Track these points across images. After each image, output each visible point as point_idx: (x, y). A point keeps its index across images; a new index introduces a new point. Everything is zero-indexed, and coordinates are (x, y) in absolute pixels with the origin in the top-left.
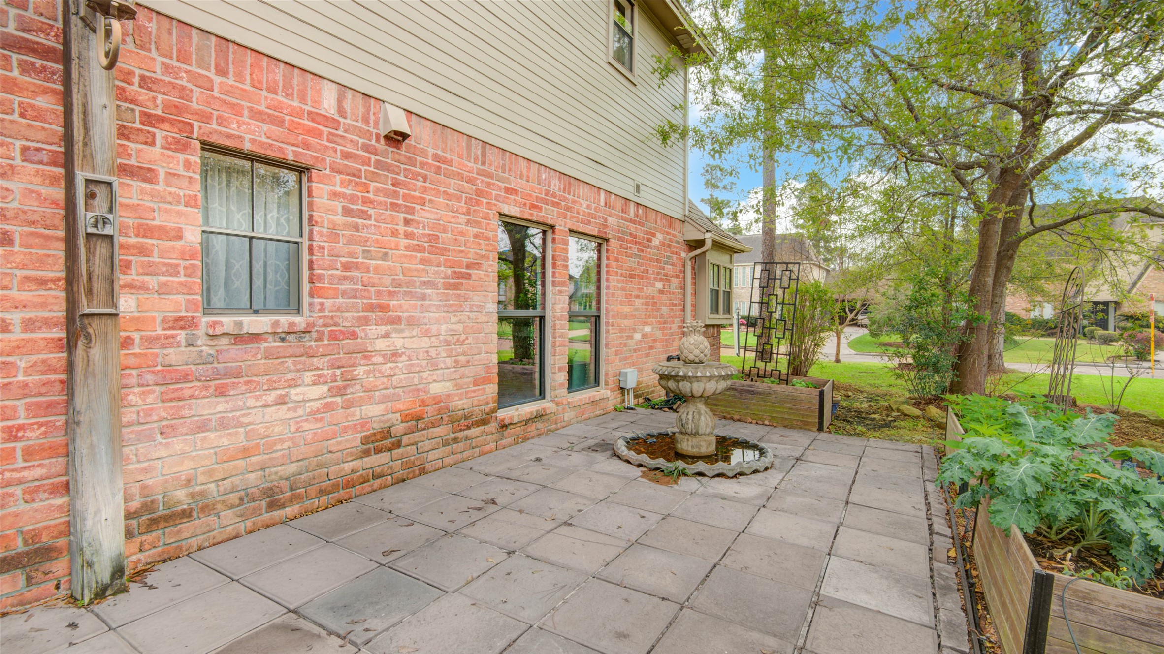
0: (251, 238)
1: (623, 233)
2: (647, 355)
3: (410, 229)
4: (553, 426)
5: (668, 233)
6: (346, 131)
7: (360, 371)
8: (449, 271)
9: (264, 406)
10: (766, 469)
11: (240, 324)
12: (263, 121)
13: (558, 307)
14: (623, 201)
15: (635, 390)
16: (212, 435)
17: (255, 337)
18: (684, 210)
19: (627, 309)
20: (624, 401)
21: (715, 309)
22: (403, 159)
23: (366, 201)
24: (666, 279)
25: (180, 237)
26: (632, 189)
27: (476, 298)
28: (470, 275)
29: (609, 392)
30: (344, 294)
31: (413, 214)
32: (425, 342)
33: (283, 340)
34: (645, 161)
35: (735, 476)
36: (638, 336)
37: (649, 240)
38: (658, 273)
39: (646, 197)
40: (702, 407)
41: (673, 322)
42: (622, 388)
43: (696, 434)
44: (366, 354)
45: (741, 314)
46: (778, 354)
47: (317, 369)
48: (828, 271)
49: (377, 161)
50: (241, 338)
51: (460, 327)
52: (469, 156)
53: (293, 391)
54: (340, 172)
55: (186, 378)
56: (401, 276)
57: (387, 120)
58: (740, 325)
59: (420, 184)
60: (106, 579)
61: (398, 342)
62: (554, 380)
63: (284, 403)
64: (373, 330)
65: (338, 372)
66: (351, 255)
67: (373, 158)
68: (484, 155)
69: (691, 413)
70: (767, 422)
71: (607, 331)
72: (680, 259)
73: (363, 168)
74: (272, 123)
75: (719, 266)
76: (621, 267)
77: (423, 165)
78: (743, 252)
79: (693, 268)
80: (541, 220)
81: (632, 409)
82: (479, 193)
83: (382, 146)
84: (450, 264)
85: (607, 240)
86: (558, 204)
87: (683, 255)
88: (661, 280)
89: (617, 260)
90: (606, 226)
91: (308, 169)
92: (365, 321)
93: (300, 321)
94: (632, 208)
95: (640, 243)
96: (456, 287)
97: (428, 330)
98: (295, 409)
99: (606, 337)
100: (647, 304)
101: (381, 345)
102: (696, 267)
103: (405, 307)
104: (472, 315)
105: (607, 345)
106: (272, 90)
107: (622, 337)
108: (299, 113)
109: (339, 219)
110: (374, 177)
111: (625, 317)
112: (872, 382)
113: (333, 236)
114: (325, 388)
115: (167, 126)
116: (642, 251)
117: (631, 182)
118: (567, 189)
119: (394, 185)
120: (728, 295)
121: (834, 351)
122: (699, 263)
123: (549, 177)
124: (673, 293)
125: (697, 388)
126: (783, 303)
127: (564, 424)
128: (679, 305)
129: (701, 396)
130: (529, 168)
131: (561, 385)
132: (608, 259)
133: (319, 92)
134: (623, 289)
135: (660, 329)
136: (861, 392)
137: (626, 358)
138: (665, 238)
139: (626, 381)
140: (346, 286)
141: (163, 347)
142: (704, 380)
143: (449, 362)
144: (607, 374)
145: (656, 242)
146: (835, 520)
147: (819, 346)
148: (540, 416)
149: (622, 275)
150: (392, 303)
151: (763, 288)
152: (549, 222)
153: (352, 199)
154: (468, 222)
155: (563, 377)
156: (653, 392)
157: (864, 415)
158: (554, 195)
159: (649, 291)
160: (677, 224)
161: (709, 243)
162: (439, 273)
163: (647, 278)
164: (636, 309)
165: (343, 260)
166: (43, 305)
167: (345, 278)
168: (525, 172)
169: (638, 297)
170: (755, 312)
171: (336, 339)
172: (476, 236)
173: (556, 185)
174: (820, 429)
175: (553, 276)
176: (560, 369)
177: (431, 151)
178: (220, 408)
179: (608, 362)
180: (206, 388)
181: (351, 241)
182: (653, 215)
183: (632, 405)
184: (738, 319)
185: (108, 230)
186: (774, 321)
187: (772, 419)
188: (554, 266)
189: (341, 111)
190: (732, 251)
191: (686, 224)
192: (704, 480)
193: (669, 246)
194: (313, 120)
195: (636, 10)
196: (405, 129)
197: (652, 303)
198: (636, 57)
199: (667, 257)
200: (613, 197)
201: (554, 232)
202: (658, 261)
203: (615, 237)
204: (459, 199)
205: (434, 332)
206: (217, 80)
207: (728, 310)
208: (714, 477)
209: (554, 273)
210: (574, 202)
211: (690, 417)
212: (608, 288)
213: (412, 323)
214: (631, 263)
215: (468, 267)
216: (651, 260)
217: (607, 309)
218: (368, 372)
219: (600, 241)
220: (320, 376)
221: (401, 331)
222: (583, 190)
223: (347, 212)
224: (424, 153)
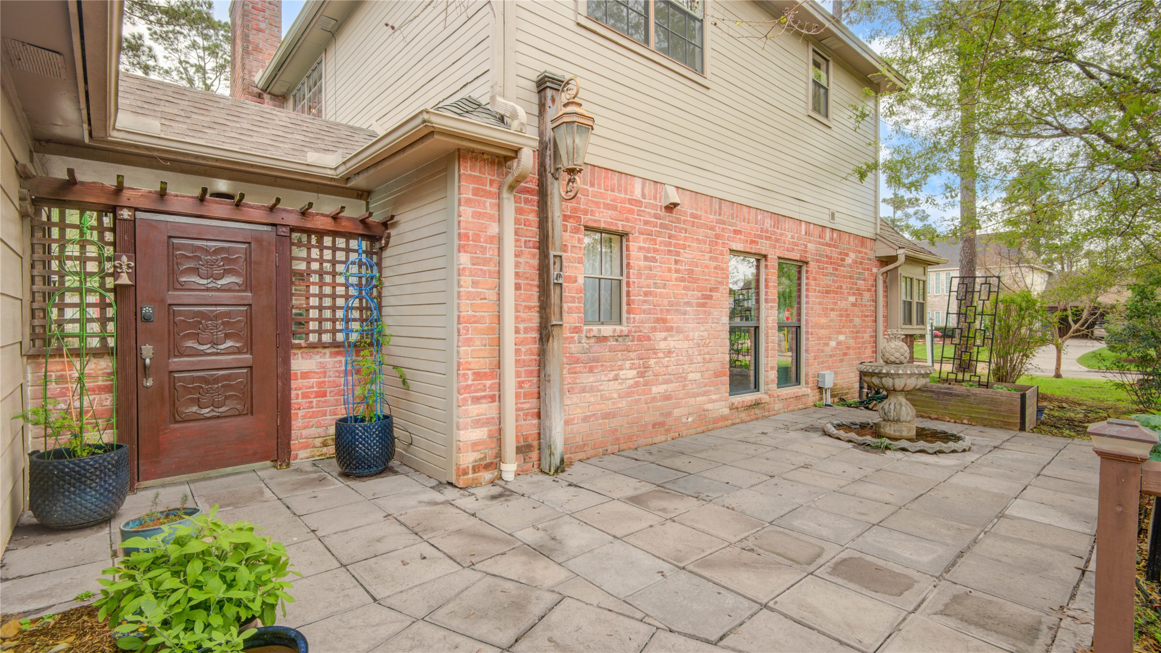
0: (600, 279)
1: (820, 255)
2: (842, 361)
3: (678, 267)
4: (767, 413)
5: (860, 252)
6: (645, 207)
7: (652, 362)
8: (699, 294)
9: (609, 381)
10: (964, 451)
11: (599, 330)
12: (609, 209)
13: (770, 319)
14: (820, 229)
15: (832, 390)
16: (587, 395)
17: (605, 339)
18: (876, 229)
19: (823, 321)
20: (821, 399)
21: (908, 320)
22: (674, 220)
23: (656, 251)
24: (859, 293)
25: (576, 281)
26: (827, 217)
27: (715, 313)
28: (712, 296)
29: (809, 390)
30: (644, 312)
31: (679, 256)
32: (686, 345)
33: (617, 340)
34: (839, 191)
35: (935, 453)
36: (833, 344)
37: (843, 260)
38: (851, 289)
39: (841, 223)
40: (902, 399)
41: (865, 332)
42: (820, 388)
43: (898, 421)
44: (654, 351)
45: (935, 324)
46: (977, 361)
47: (632, 359)
48: (1050, 274)
49: (661, 223)
50: (601, 339)
51: (705, 334)
52: (711, 211)
53: (621, 373)
54: (642, 234)
55: (577, 361)
56: (673, 299)
57: (667, 196)
58: (934, 336)
59: (683, 235)
60: (558, 464)
61: (672, 343)
62: (767, 377)
63: (617, 380)
64: (660, 335)
65: (641, 362)
66: (648, 286)
67: (659, 221)
68: (720, 208)
69: (893, 404)
70: (965, 421)
71: (807, 339)
72: (872, 274)
73: (654, 229)
74: (612, 209)
75: (911, 279)
76: (818, 285)
77: (685, 221)
78: (938, 264)
79: (885, 282)
80: (758, 252)
81: (830, 406)
82: (717, 236)
83: (663, 213)
84: (700, 289)
85: (807, 263)
86: (770, 237)
87: (875, 270)
88: (854, 294)
89: (815, 279)
90: (806, 252)
91: (627, 234)
92: (654, 329)
93: (624, 329)
94: (828, 233)
95: (834, 263)
96: (703, 305)
97: (688, 336)
98: (621, 384)
99: (806, 344)
100: (841, 316)
101: (662, 345)
102: (887, 281)
103: (675, 320)
104: (713, 325)
105: (807, 351)
106: (613, 190)
107: (819, 344)
108: (623, 201)
109: (642, 263)
110: (659, 234)
111: (822, 327)
112: (1097, 396)
113: (639, 275)
114: (635, 372)
115: (571, 220)
116: (837, 270)
117: (827, 211)
118: (776, 225)
119: (669, 238)
120: (922, 307)
121: (1053, 366)
122: (891, 278)
123: (763, 218)
124: (865, 306)
125: (899, 383)
126: (982, 314)
127: (774, 412)
128: (871, 316)
129: (902, 391)
130: (749, 213)
131: (773, 381)
132: (807, 278)
133: (633, 186)
134: (820, 303)
135: (853, 338)
136: (1080, 405)
137: (823, 362)
138: (857, 257)
139: (824, 382)
140: (645, 307)
141: (570, 343)
142: (905, 377)
143: (700, 358)
144: (807, 375)
145: (849, 261)
146: (1025, 482)
147: (1027, 357)
148: (757, 404)
149: (819, 291)
150: (669, 317)
151: (961, 300)
152: (763, 252)
153: (648, 250)
154: (711, 259)
155: (773, 375)
156: (847, 393)
157: (1076, 424)
158: (767, 231)
159: (843, 304)
160: (868, 243)
161: (902, 259)
162: (693, 296)
163: (841, 293)
164: (831, 321)
165: (644, 289)
166: (530, 320)
167: (645, 301)
168: (746, 216)
169: (833, 310)
170: (953, 322)
171: (640, 341)
172: (715, 268)
173: (768, 223)
174: (1022, 428)
175: (766, 295)
176: (772, 368)
177: (689, 211)
178: (591, 380)
179: (807, 365)
180: (585, 367)
181: (648, 277)
182: (846, 238)
183: (829, 402)
184: (932, 330)
185: (560, 281)
186: (972, 330)
187: (971, 419)
188: (767, 287)
189: (644, 196)
190: (926, 264)
191: (878, 242)
192: (907, 453)
193: (861, 263)
194: (631, 204)
195: (831, 64)
196: (677, 200)
197: (846, 315)
198: (831, 104)
199: (860, 273)
200: (812, 226)
201: (766, 260)
202: (851, 277)
203: (813, 260)
204: (705, 243)
205: (691, 337)
206: (590, 189)
207: (922, 321)
208: (916, 452)
209: (766, 292)
210: (781, 234)
211: (892, 407)
212: (807, 303)
213: (679, 331)
214: (827, 280)
215: (711, 290)
216: (845, 277)
217: (807, 321)
218: (656, 363)
219: (800, 264)
220: (633, 364)
221: (672, 336)
222: (788, 224)
223: (646, 259)
224: (685, 212)
